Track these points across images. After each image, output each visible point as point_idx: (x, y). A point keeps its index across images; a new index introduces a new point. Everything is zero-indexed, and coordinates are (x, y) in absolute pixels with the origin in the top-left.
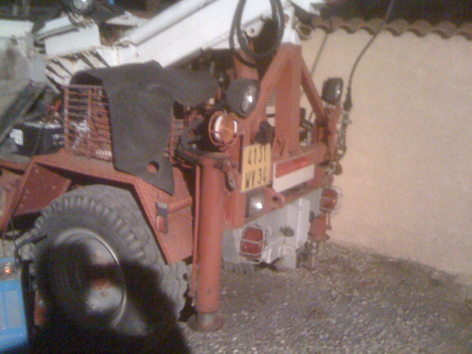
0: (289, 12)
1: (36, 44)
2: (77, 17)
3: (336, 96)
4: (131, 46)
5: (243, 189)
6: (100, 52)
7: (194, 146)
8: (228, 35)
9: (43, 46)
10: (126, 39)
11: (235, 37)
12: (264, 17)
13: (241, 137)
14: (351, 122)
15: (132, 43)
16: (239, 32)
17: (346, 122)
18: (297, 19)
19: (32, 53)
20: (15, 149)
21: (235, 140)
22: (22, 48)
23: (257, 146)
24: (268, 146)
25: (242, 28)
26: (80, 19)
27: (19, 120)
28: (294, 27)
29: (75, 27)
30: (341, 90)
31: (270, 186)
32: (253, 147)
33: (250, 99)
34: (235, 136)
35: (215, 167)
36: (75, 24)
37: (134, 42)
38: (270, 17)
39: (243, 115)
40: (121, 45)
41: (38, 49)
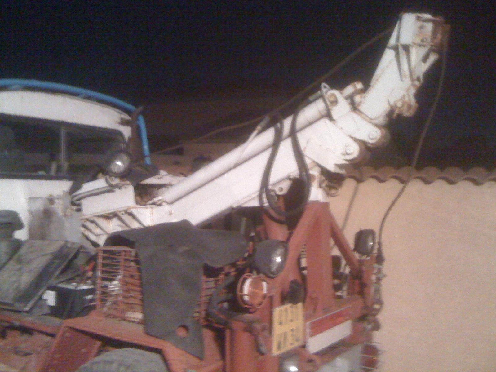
0: (315, 172)
1: (73, 204)
2: (113, 179)
3: (369, 248)
4: (164, 204)
5: (275, 352)
6: (134, 211)
7: (225, 305)
8: (258, 193)
9: (79, 205)
10: (160, 198)
11: (264, 196)
12: (291, 177)
13: (271, 298)
14: (384, 276)
15: (165, 202)
16: (268, 192)
17: (380, 276)
18: (323, 178)
19: (69, 212)
20: (47, 310)
21: (265, 301)
22: (58, 207)
23: (288, 306)
24: (300, 305)
25: (270, 187)
26: (116, 181)
27: (53, 282)
28: (320, 186)
29: (111, 189)
30: (373, 240)
31: (304, 346)
32: (283, 308)
33: (279, 259)
34: (264, 297)
35: (245, 330)
36: (111, 186)
37: (167, 201)
38: (298, 177)
39: (271, 275)
40: (154, 204)
41: (75, 208)
